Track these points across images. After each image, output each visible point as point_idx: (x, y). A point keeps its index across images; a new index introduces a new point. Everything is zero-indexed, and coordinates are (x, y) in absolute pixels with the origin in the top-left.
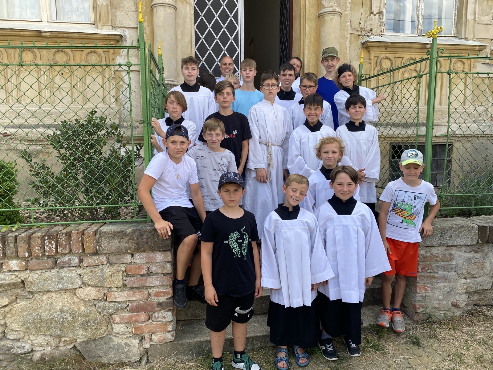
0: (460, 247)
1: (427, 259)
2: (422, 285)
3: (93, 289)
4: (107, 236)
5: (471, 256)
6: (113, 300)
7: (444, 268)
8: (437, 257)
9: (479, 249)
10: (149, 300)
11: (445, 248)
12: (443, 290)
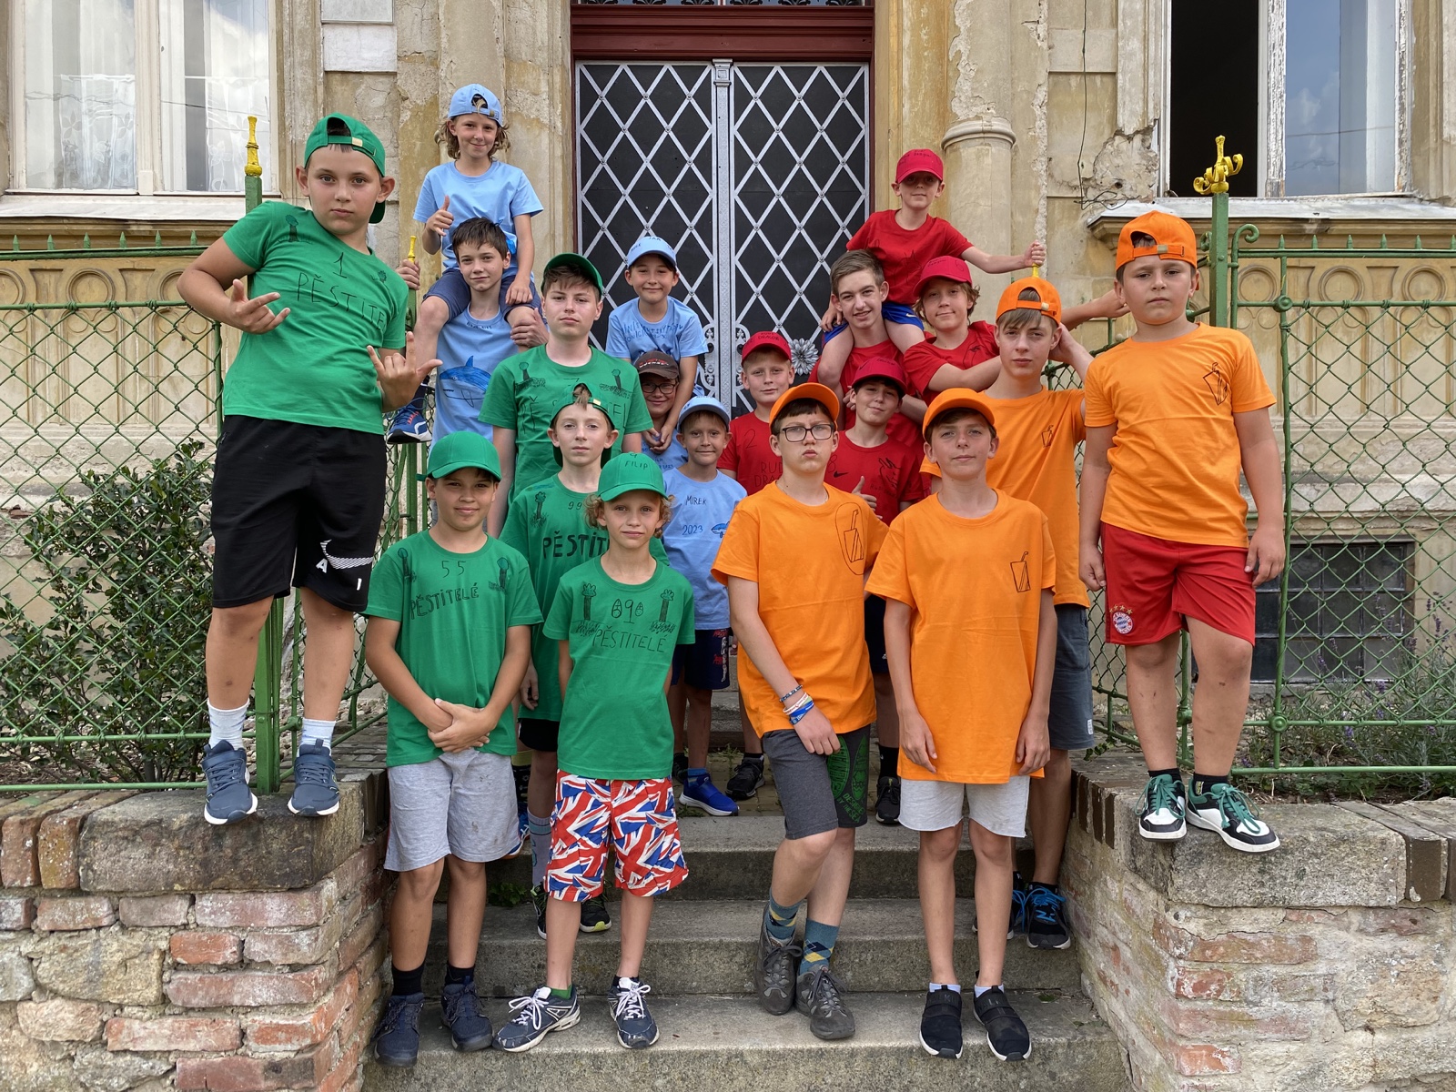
0: (1341, 911)
1: (1214, 951)
2: (1200, 1048)
3: (68, 1006)
4: (111, 835)
5: (1387, 947)
6: (126, 1047)
7: (1282, 987)
8: (1251, 945)
9: (1414, 922)
10: (240, 1051)
11: (1281, 914)
12: (1284, 1070)
